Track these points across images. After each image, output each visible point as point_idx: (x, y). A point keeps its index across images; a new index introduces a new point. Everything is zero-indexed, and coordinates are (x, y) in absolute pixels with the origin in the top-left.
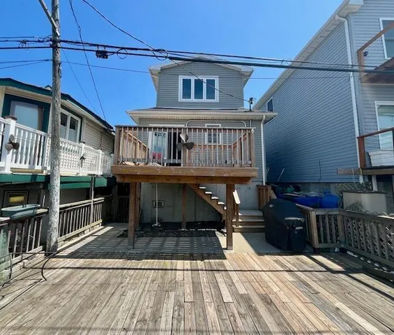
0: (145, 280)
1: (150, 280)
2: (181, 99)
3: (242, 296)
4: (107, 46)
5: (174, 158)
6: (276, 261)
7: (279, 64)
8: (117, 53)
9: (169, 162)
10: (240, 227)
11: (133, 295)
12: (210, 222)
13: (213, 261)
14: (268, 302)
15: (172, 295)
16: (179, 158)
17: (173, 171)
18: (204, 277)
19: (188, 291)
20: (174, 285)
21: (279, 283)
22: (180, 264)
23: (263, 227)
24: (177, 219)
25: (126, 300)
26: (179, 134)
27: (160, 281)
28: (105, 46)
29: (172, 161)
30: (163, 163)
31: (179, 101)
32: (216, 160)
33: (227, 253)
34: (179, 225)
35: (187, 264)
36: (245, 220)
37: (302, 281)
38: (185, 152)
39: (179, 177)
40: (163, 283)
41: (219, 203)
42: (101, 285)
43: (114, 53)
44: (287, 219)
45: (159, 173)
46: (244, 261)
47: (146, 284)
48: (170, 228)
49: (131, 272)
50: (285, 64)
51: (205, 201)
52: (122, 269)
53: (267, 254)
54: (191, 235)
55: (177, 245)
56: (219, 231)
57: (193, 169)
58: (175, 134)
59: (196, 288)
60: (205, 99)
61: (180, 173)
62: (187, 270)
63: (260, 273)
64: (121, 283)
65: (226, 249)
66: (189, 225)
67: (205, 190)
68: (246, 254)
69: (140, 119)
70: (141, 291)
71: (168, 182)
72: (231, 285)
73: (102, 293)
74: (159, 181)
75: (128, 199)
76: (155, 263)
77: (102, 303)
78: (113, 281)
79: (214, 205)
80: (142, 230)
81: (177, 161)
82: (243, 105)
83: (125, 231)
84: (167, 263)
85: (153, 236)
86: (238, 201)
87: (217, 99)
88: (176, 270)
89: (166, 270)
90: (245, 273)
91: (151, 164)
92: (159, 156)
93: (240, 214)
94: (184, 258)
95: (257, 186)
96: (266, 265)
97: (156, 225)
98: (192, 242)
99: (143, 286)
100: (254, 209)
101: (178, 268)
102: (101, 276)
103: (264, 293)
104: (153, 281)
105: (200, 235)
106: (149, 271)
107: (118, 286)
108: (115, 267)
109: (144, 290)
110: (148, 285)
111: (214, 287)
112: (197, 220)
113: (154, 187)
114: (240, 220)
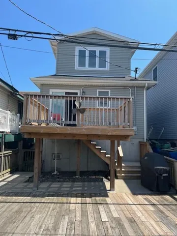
0: (47, 209)
1: (51, 209)
2: (77, 67)
3: (115, 218)
4: (17, 30)
5: (70, 120)
6: (145, 199)
7: (153, 47)
8: (25, 36)
9: (66, 123)
10: (123, 175)
11: (40, 217)
12: (99, 171)
13: (98, 198)
14: (132, 221)
15: (67, 218)
16: (74, 120)
17: (70, 130)
18: (90, 208)
19: (78, 215)
20: (69, 212)
21: (144, 212)
22: (73, 200)
23: (140, 175)
24: (73, 169)
25: (35, 220)
26: (74, 101)
27: (58, 209)
28: (15, 31)
29: (68, 122)
30: (62, 124)
31: (76, 69)
32: (102, 122)
33: (110, 193)
34: (74, 173)
35: (79, 200)
36: (126, 170)
37: (160, 211)
38: (79, 115)
39: (74, 135)
40: (60, 211)
41: (107, 156)
42: (17, 212)
43: (22, 36)
44: (156, 168)
45: (59, 131)
46: (122, 198)
47: (48, 211)
48: (67, 176)
49: (37, 204)
50: (157, 47)
51: (95, 154)
52: (30, 203)
53: (140, 194)
54: (84, 181)
55: (72, 187)
56: (106, 178)
57: (85, 129)
58: (71, 101)
59: (84, 214)
60: (97, 68)
61: (75, 132)
62: (79, 203)
63: (131, 206)
64: (30, 211)
65: (110, 190)
66: (82, 173)
67: (95, 145)
68: (124, 194)
69: (41, 84)
70: (45, 215)
71: (65, 138)
72: (109, 212)
73: (18, 216)
74: (58, 138)
75: (34, 152)
76: (55, 199)
77: (19, 221)
78: (24, 210)
79: (102, 157)
80: (43, 177)
81: (72, 122)
82: (130, 74)
83: (30, 177)
84: (64, 199)
85: (53, 182)
86: (121, 154)
87: (107, 68)
88: (70, 203)
89: (63, 203)
90: (120, 206)
91: (51, 124)
92: (59, 116)
93: (123, 165)
94: (77, 196)
95: (140, 142)
96: (137, 201)
97: (55, 173)
98: (84, 186)
99: (46, 213)
100: (136, 161)
101: (71, 202)
102: (16, 207)
103: (131, 217)
104: (53, 210)
105: (90, 181)
106: (50, 204)
107: (29, 213)
108: (25, 201)
109: (47, 215)
110: (49, 212)
111: (97, 213)
112: (89, 170)
113: (53, 142)
114: (123, 170)
